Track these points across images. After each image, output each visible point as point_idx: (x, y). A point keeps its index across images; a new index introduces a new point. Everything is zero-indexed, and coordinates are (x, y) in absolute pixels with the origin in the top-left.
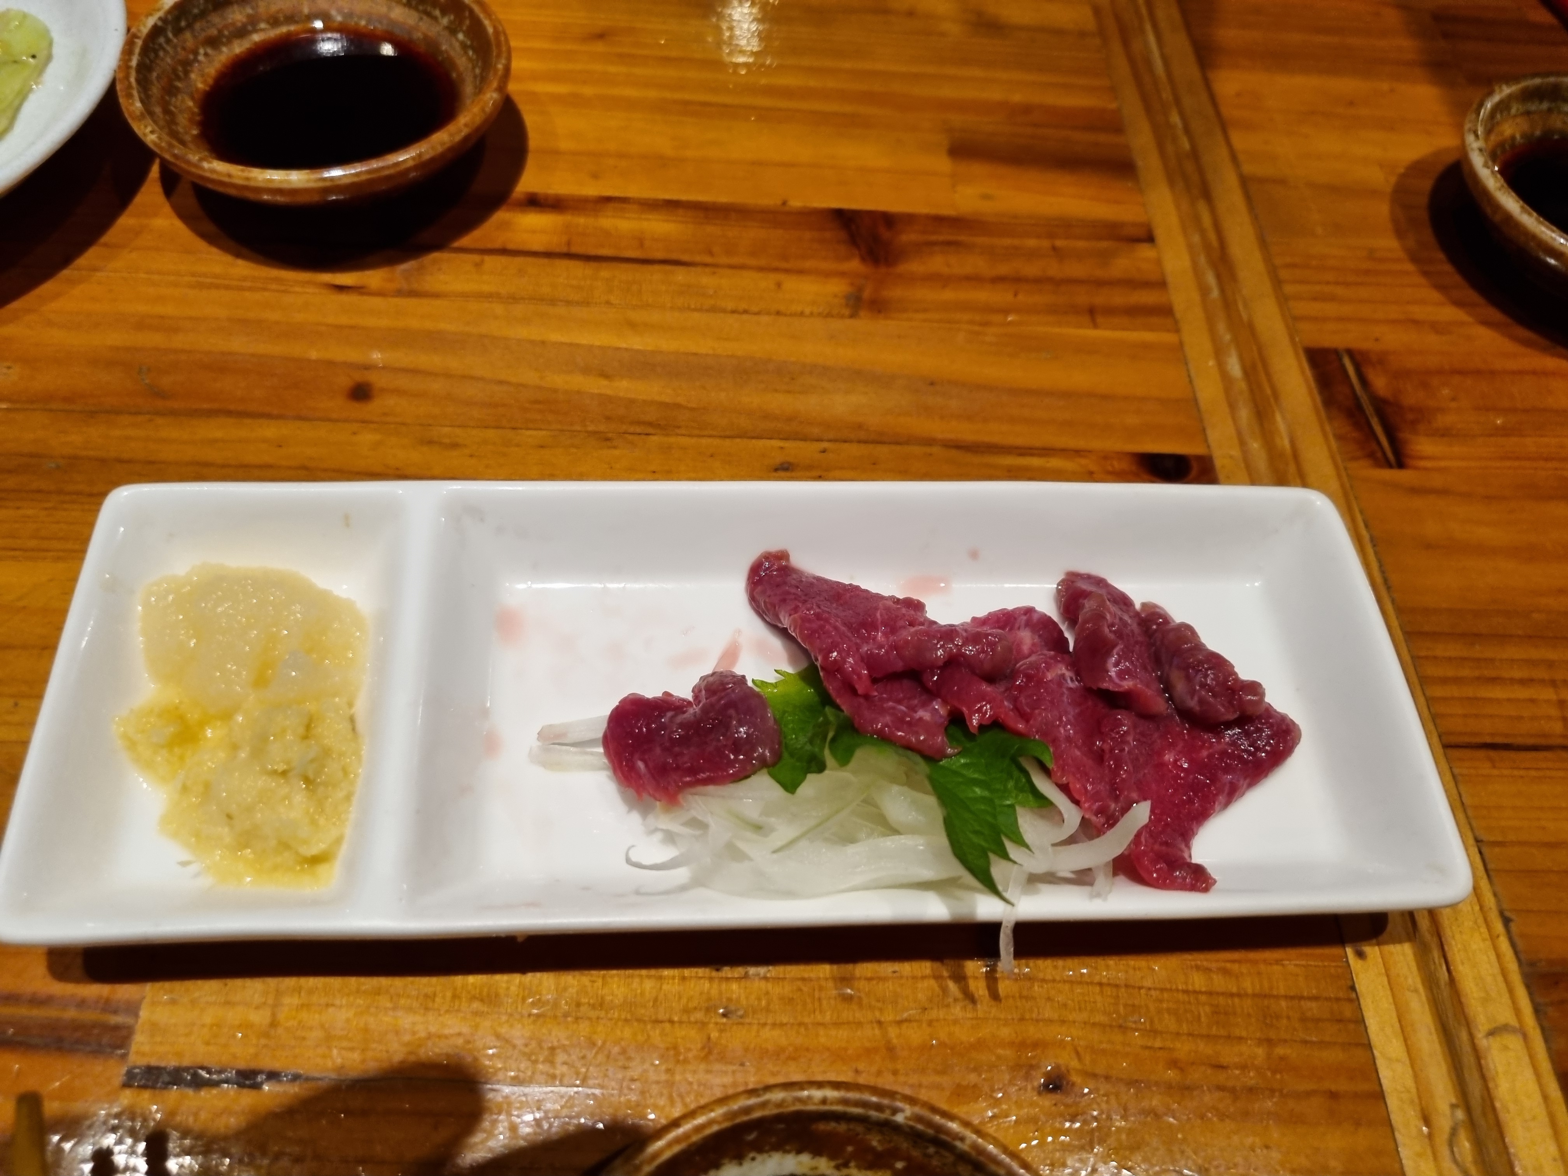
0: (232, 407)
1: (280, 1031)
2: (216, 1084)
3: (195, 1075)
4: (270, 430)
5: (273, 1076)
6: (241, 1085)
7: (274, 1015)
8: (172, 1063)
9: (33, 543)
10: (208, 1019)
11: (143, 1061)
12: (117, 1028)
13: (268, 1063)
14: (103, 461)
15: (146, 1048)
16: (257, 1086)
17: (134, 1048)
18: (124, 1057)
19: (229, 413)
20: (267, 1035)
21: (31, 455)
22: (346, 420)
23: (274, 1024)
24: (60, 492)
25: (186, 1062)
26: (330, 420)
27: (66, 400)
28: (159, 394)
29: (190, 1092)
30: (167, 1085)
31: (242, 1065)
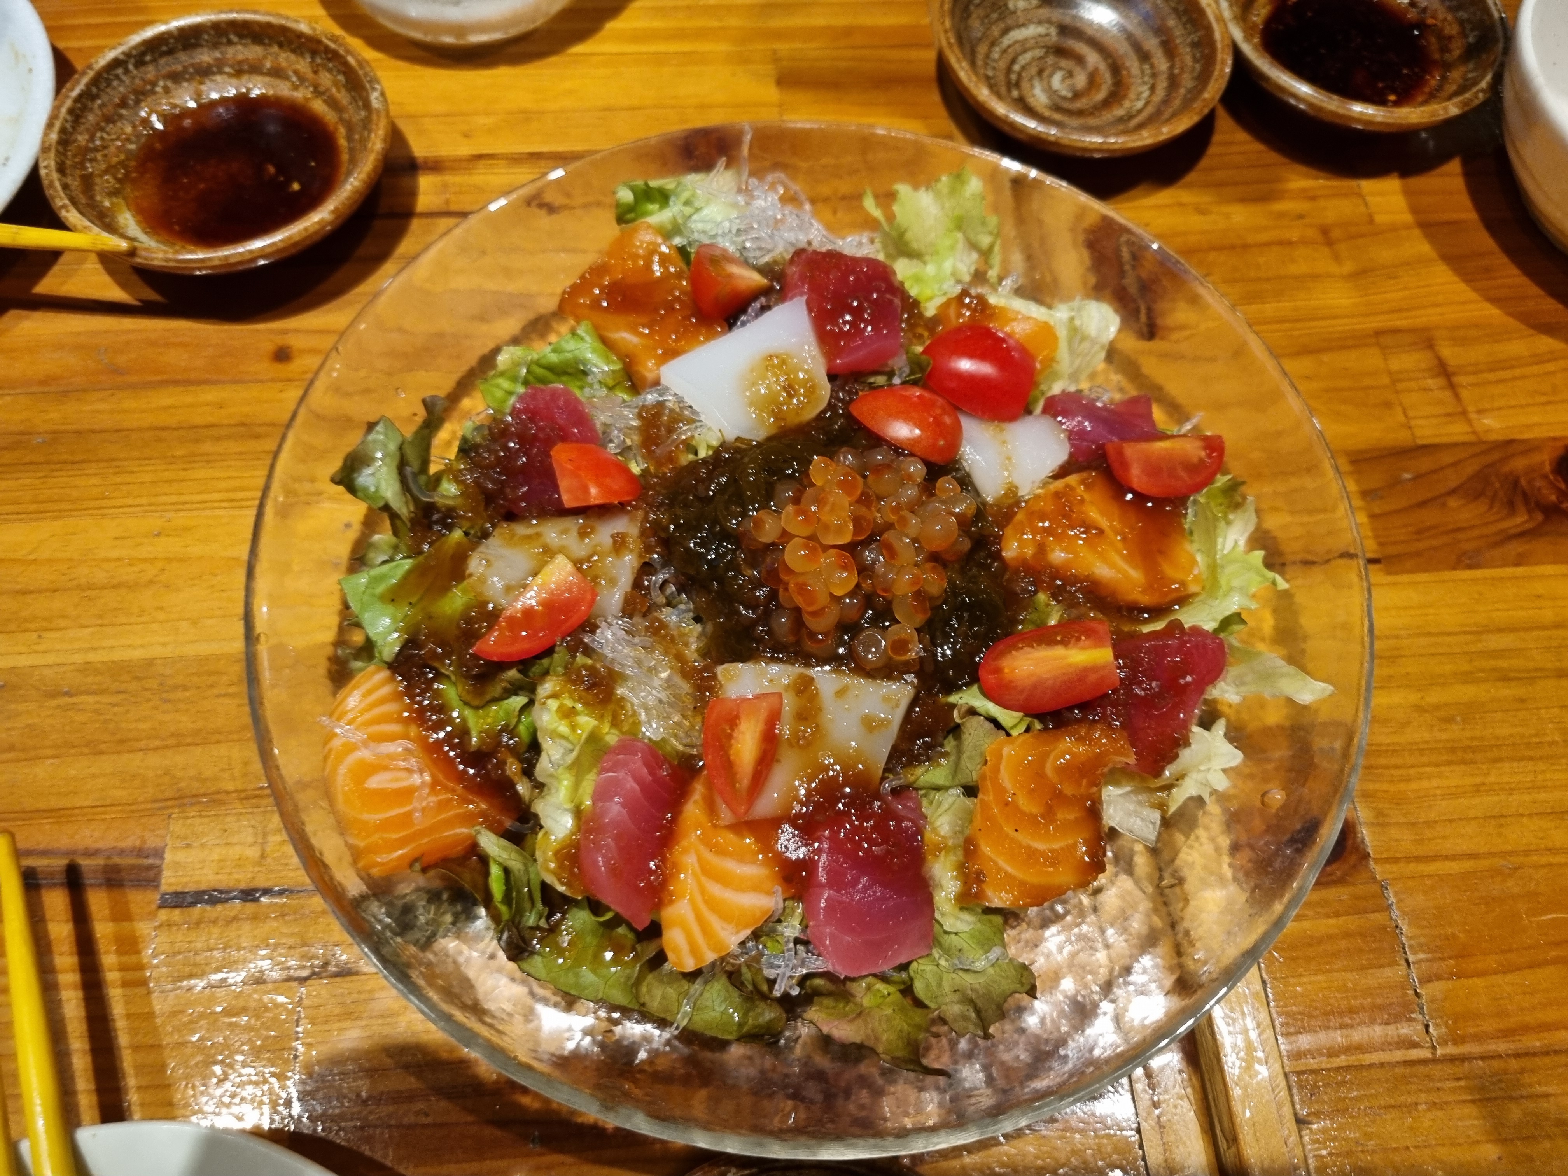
0: (179, 377)
1: (269, 860)
2: (226, 901)
3: (211, 896)
4: (210, 395)
5: (267, 892)
6: (245, 900)
7: (263, 850)
8: (191, 887)
9: (34, 507)
10: (215, 857)
11: (172, 889)
12: (150, 868)
13: (261, 882)
14: (78, 433)
15: (173, 880)
16: (257, 900)
17: (163, 881)
18: (157, 887)
19: (176, 383)
20: (259, 864)
21: (22, 433)
22: (273, 380)
23: (263, 856)
24: (48, 463)
25: (203, 887)
26: (261, 381)
27: (43, 382)
28: (116, 371)
29: (208, 908)
30: (193, 904)
31: (243, 886)
